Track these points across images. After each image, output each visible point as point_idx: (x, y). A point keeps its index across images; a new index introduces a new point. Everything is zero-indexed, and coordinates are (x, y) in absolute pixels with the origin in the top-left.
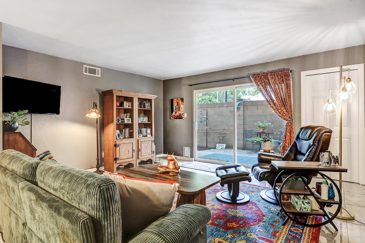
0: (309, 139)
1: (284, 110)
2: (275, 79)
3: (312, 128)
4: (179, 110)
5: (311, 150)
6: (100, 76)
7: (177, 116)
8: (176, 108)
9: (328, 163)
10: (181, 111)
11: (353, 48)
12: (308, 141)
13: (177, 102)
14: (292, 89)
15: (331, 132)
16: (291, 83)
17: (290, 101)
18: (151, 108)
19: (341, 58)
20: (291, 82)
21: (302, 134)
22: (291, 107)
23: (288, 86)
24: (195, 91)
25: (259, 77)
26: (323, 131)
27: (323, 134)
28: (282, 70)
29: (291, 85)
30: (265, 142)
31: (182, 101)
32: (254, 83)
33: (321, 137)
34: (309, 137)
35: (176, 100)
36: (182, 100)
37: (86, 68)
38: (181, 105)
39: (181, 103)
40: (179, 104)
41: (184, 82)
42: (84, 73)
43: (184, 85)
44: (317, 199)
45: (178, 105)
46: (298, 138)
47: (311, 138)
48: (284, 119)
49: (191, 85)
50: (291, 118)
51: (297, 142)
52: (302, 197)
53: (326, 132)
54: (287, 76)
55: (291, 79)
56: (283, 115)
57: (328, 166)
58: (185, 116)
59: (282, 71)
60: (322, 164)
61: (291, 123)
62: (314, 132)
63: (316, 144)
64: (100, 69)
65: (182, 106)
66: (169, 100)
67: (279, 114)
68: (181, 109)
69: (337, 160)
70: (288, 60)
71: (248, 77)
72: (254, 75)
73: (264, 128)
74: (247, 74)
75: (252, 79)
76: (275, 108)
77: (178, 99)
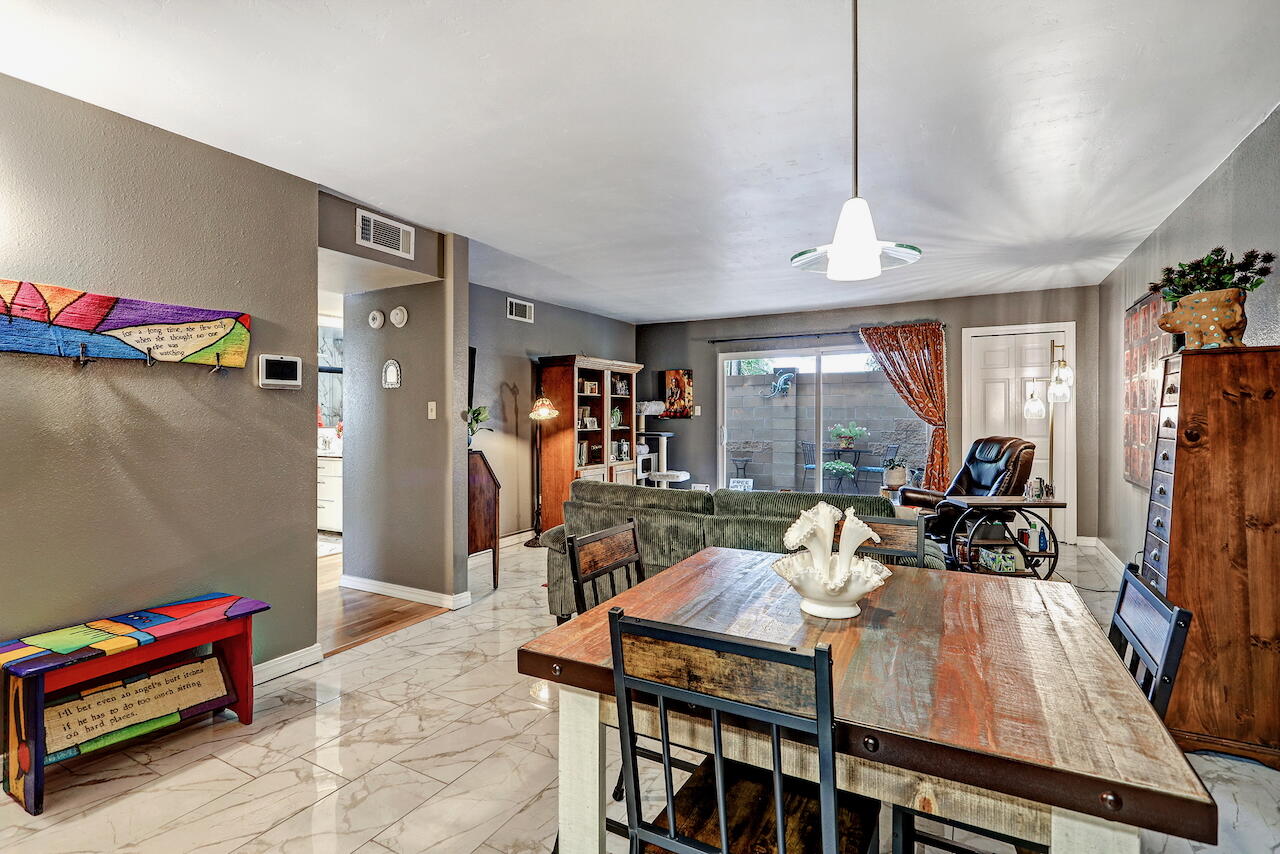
0: (996, 460)
1: (930, 405)
2: (912, 340)
3: (1001, 441)
4: (682, 397)
5: (1003, 479)
6: (532, 321)
7: (675, 412)
8: (673, 393)
9: (1038, 496)
10: (687, 400)
11: (1057, 291)
12: (994, 465)
13: (676, 380)
14: (945, 362)
15: (1033, 447)
16: (945, 351)
17: (942, 385)
18: (631, 394)
19: (1036, 307)
20: (945, 349)
21: (980, 451)
22: (942, 397)
23: (937, 356)
24: (721, 356)
25: (877, 333)
26: (1022, 447)
27: (1021, 451)
28: (927, 323)
29: (944, 354)
30: (892, 468)
31: (689, 378)
32: (867, 345)
33: (1018, 457)
34: (996, 456)
35: (673, 372)
36: (689, 374)
37: (511, 304)
38: (687, 385)
39: (686, 381)
40: (681, 384)
41: (693, 333)
42: (509, 316)
43: (693, 339)
44: (1023, 551)
45: (678, 385)
46: (972, 459)
47: (1001, 459)
48: (930, 422)
49: (713, 342)
50: (942, 419)
51: (970, 467)
52: (1000, 551)
53: (1026, 448)
54: (937, 335)
55: (944, 343)
56: (927, 414)
57: (1037, 500)
58: (698, 411)
59: (925, 325)
60: (1028, 497)
61: (944, 431)
62: (1005, 447)
63: (1011, 468)
64: (532, 305)
65: (689, 389)
66: (653, 372)
67: (920, 412)
68: (686, 395)
69: (1050, 491)
70: (938, 303)
71: (855, 333)
72: (866, 330)
73: (850, 438)
74: (852, 326)
75: (861, 336)
76: (910, 399)
77: (677, 371)
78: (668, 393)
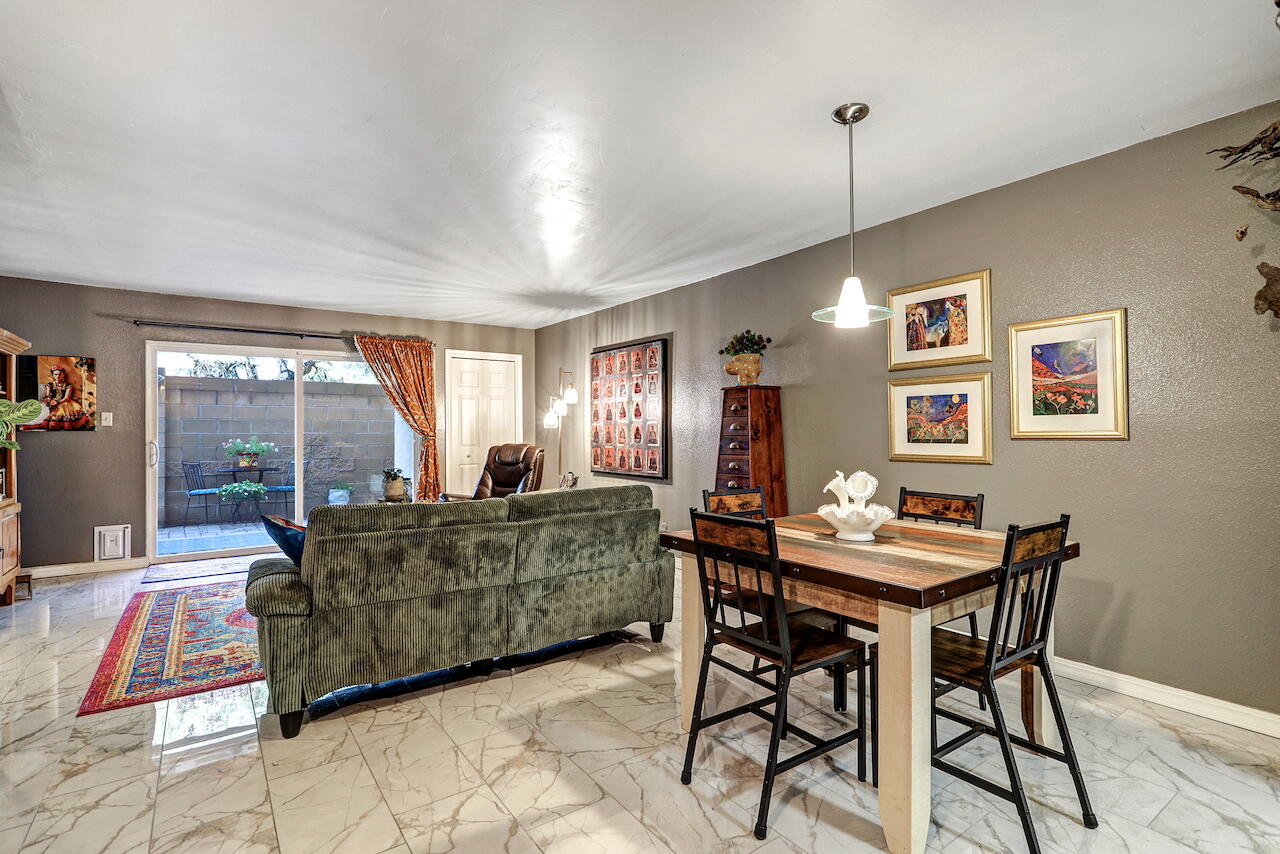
1: (423, 417)
2: (407, 354)
7: (59, 420)
8: (53, 391)
13: (62, 371)
14: (435, 378)
15: (543, 451)
17: (432, 399)
20: (435, 366)
22: (432, 410)
23: (428, 372)
25: (372, 343)
27: (538, 454)
28: (419, 340)
29: (434, 371)
30: (394, 479)
31: (89, 371)
32: (362, 354)
35: (55, 361)
36: (91, 365)
38: (85, 382)
39: (84, 375)
40: (72, 379)
45: (65, 380)
47: (522, 461)
48: (422, 433)
49: (137, 324)
50: (433, 430)
54: (428, 352)
55: (434, 360)
56: (421, 425)
58: (107, 420)
61: (434, 441)
62: (523, 452)
63: (533, 468)
65: (90, 388)
67: (414, 424)
71: (348, 339)
72: (361, 338)
74: (343, 332)
75: (356, 344)
76: (406, 411)
77: (65, 359)
78: (43, 389)
